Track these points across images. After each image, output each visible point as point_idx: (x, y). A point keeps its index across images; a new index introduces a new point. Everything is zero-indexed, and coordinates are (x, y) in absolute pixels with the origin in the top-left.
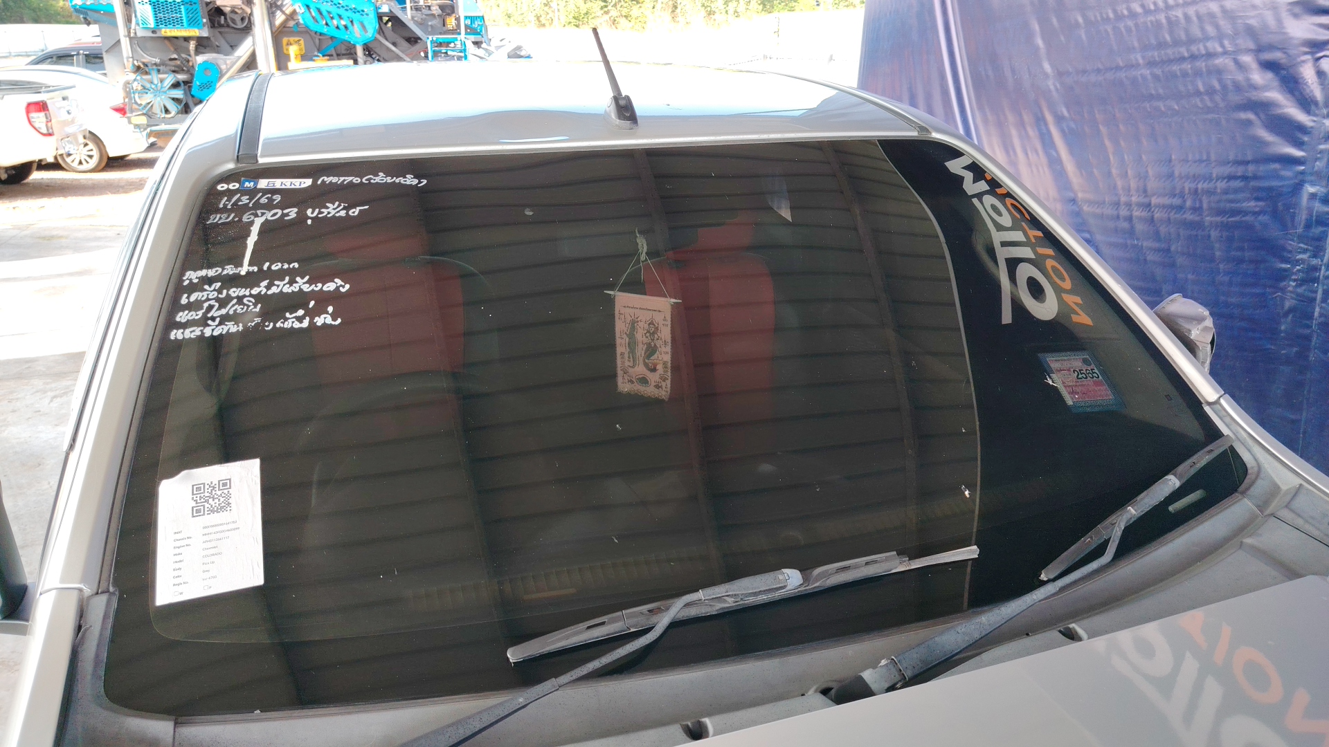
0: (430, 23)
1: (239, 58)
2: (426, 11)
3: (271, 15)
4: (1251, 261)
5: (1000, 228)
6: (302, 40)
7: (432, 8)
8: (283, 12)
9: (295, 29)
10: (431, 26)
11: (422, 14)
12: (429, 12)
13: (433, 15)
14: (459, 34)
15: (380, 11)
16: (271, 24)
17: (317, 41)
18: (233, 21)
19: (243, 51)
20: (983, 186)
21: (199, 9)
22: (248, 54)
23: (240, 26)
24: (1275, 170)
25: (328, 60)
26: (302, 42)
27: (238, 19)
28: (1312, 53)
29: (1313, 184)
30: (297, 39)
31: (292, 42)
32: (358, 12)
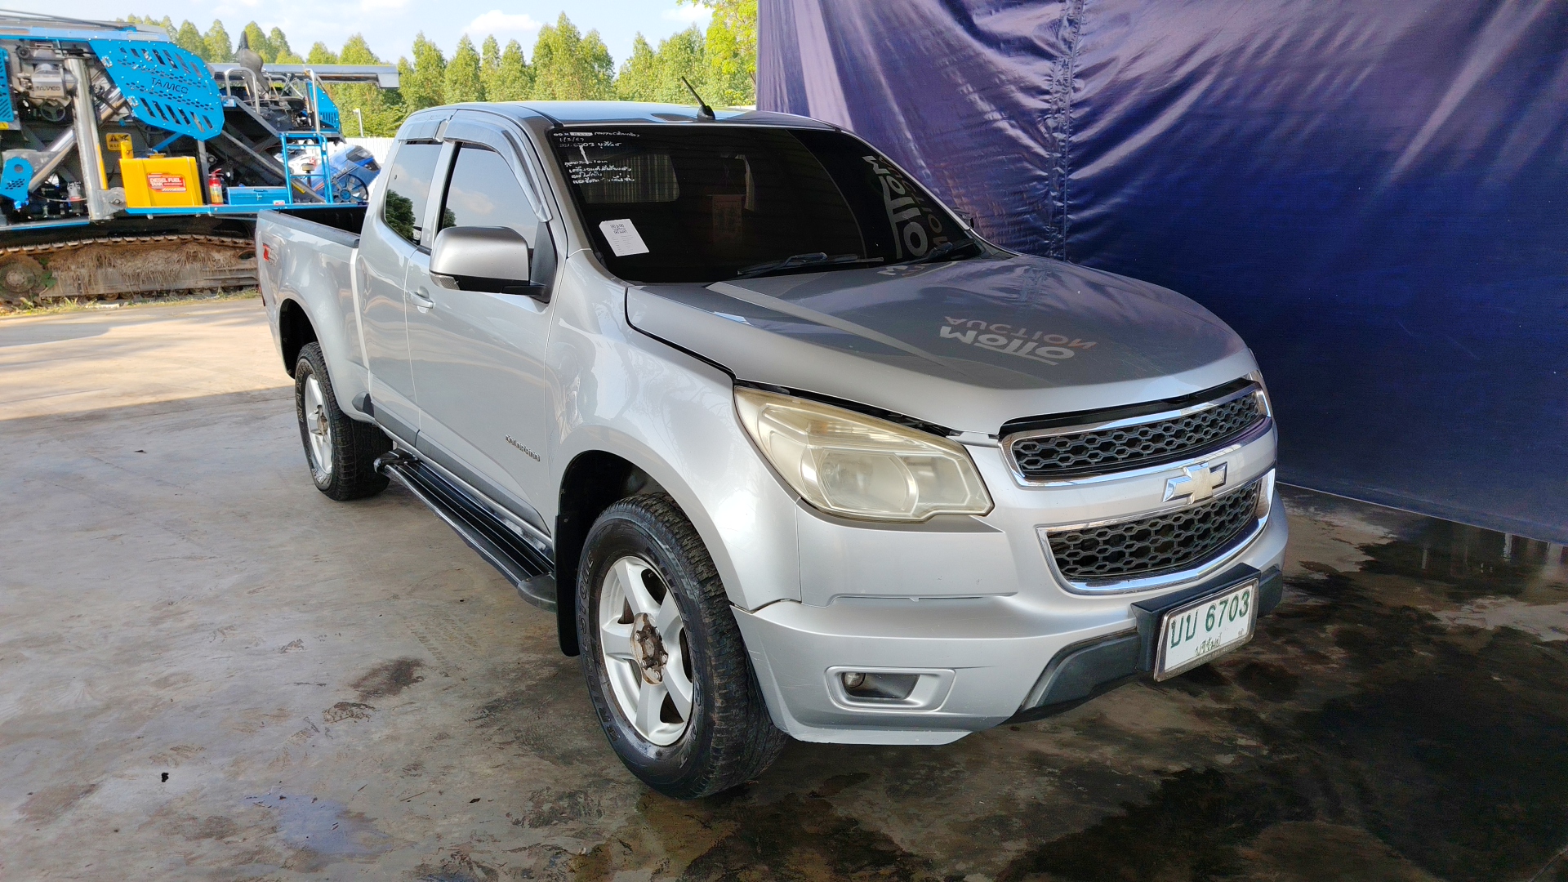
0: (279, 119)
1: (57, 153)
2: (273, 107)
3: (96, 108)
4: (1031, 242)
5: (894, 196)
6: (130, 135)
7: (280, 103)
8: (110, 106)
9: (123, 123)
10: (280, 122)
11: (269, 110)
12: (277, 108)
13: (282, 112)
14: (315, 130)
15: (225, 105)
16: (97, 118)
17: (148, 137)
18: (48, 114)
19: (62, 145)
20: (885, 171)
21: (9, 101)
22: (67, 149)
23: (55, 119)
24: (1034, 186)
25: (165, 157)
26: (129, 137)
27: (53, 112)
28: (1042, 116)
29: (1053, 192)
30: (123, 134)
31: (117, 137)
32: (202, 106)
